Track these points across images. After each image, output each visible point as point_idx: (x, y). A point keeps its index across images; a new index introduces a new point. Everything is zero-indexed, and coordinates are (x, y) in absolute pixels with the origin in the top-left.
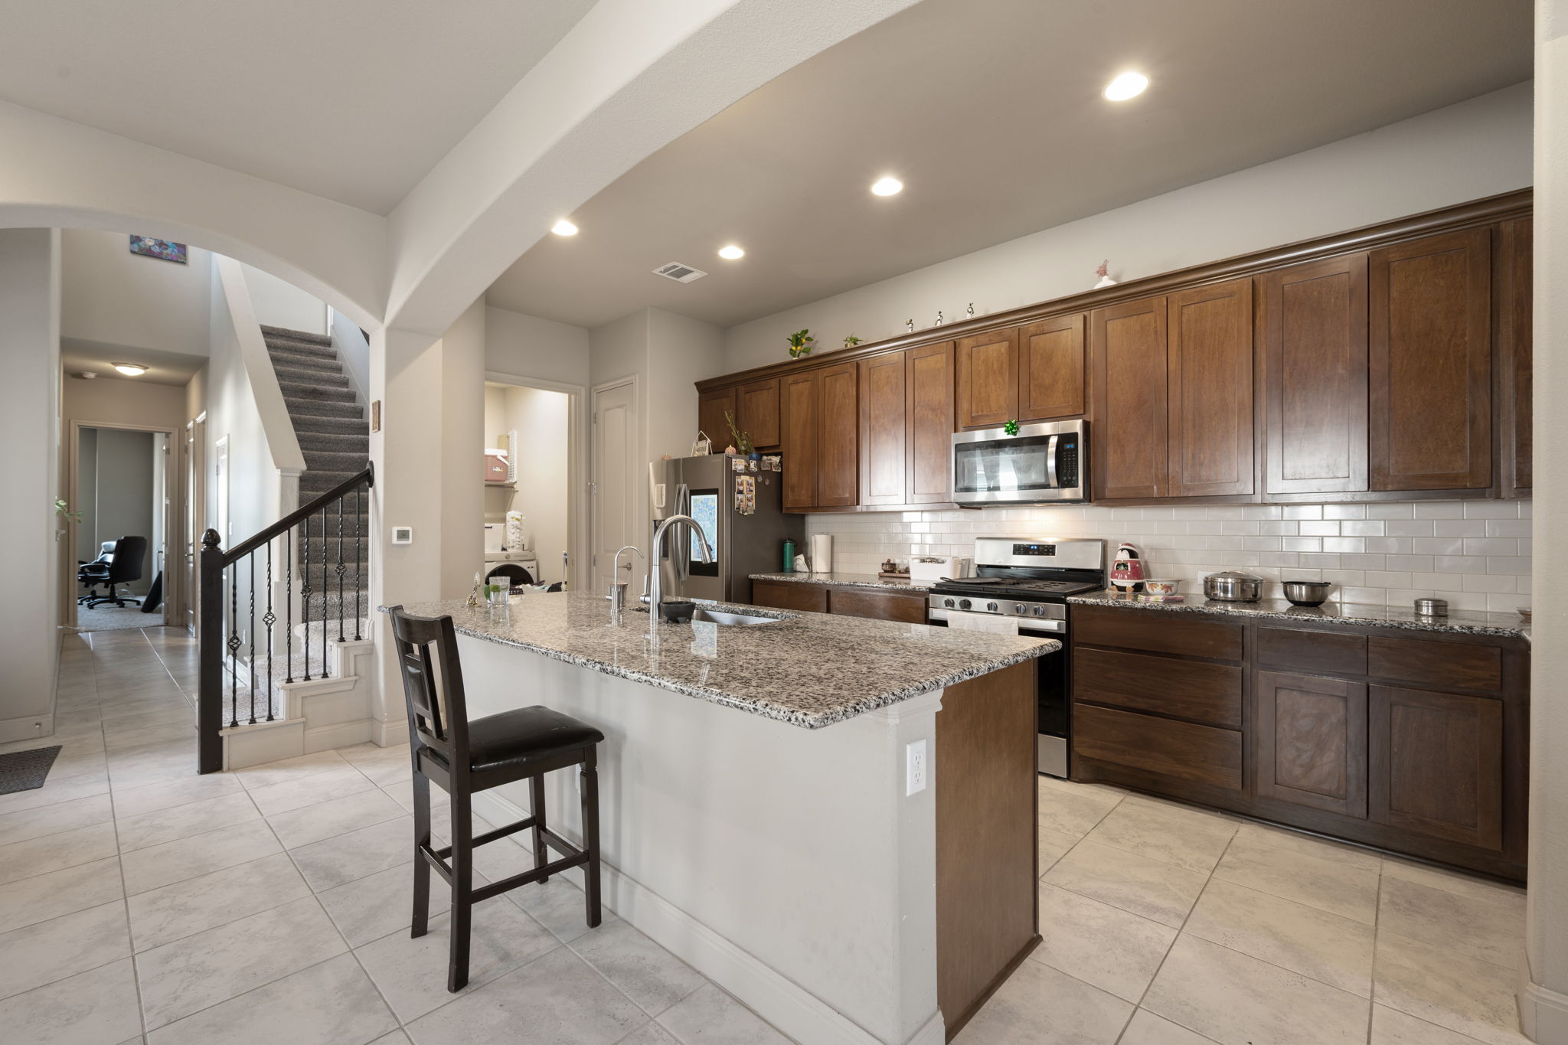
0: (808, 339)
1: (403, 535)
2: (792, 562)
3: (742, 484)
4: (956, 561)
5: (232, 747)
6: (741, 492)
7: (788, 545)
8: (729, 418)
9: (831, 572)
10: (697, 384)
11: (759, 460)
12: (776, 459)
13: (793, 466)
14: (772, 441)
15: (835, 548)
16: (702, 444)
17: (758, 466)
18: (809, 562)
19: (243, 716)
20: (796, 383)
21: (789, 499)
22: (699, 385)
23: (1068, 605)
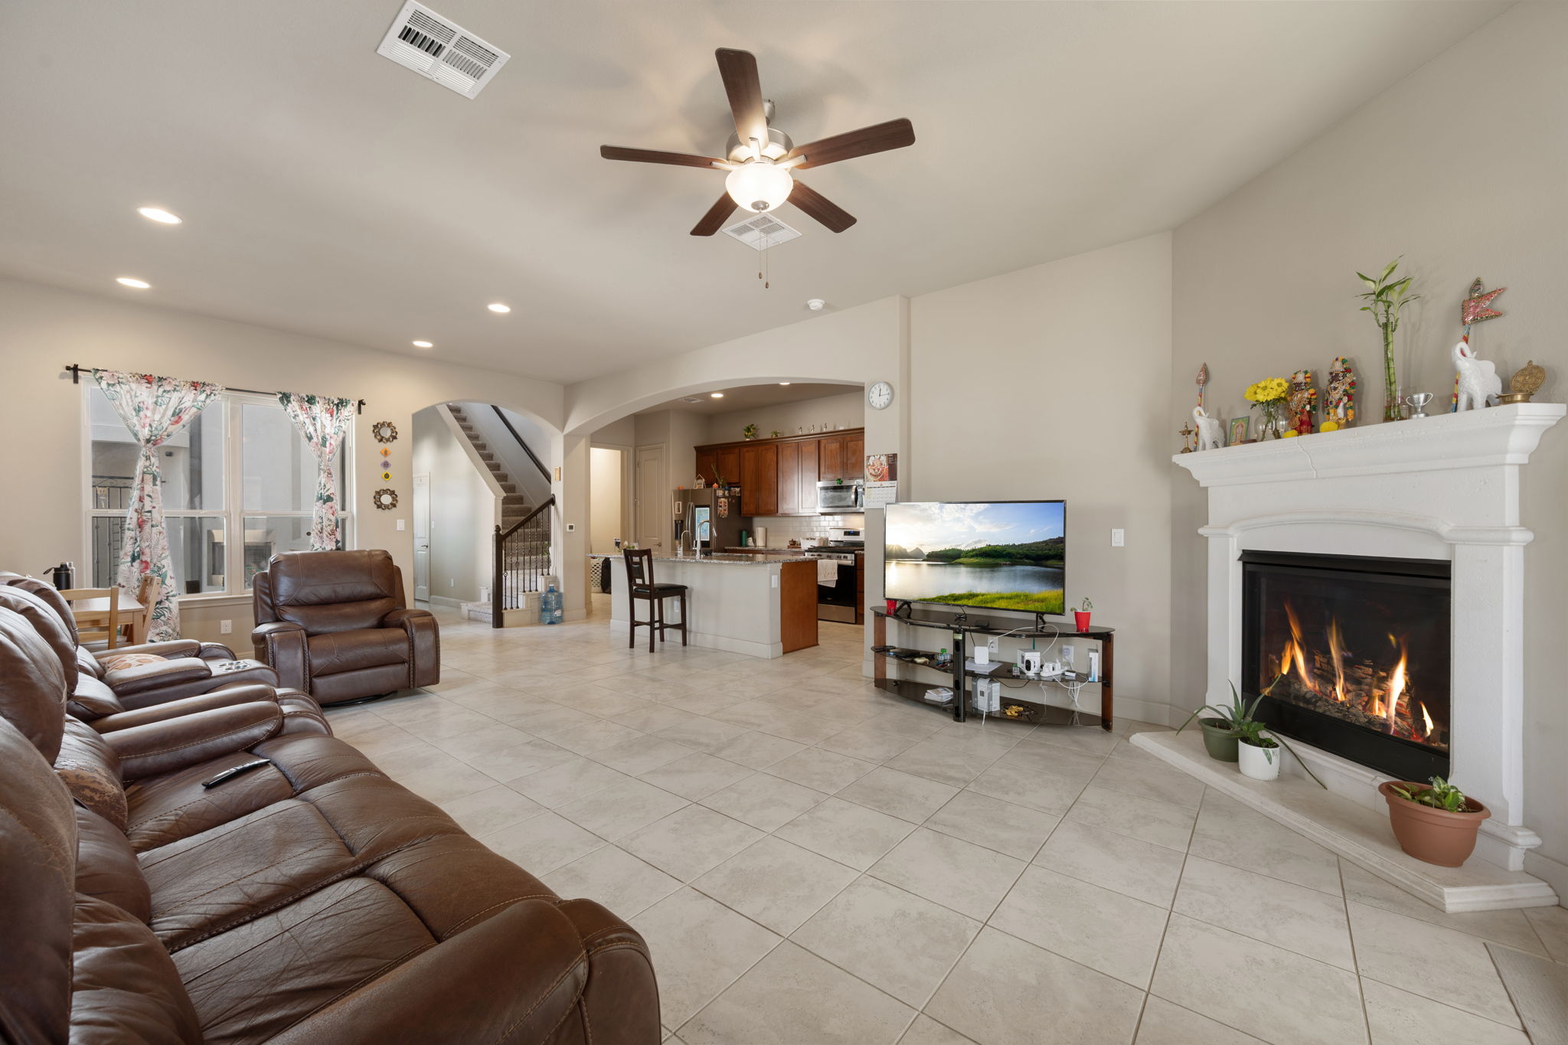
0: (754, 429)
1: (571, 527)
2: (746, 541)
3: (721, 503)
4: (821, 539)
5: (508, 617)
6: (721, 506)
7: (744, 533)
8: (713, 467)
9: (766, 546)
10: (695, 448)
11: (729, 490)
12: (738, 490)
13: (746, 494)
14: (735, 480)
15: (768, 534)
16: (700, 481)
17: (729, 493)
18: (754, 541)
19: (508, 606)
20: (747, 452)
21: (745, 509)
22: (697, 448)
23: (856, 555)
